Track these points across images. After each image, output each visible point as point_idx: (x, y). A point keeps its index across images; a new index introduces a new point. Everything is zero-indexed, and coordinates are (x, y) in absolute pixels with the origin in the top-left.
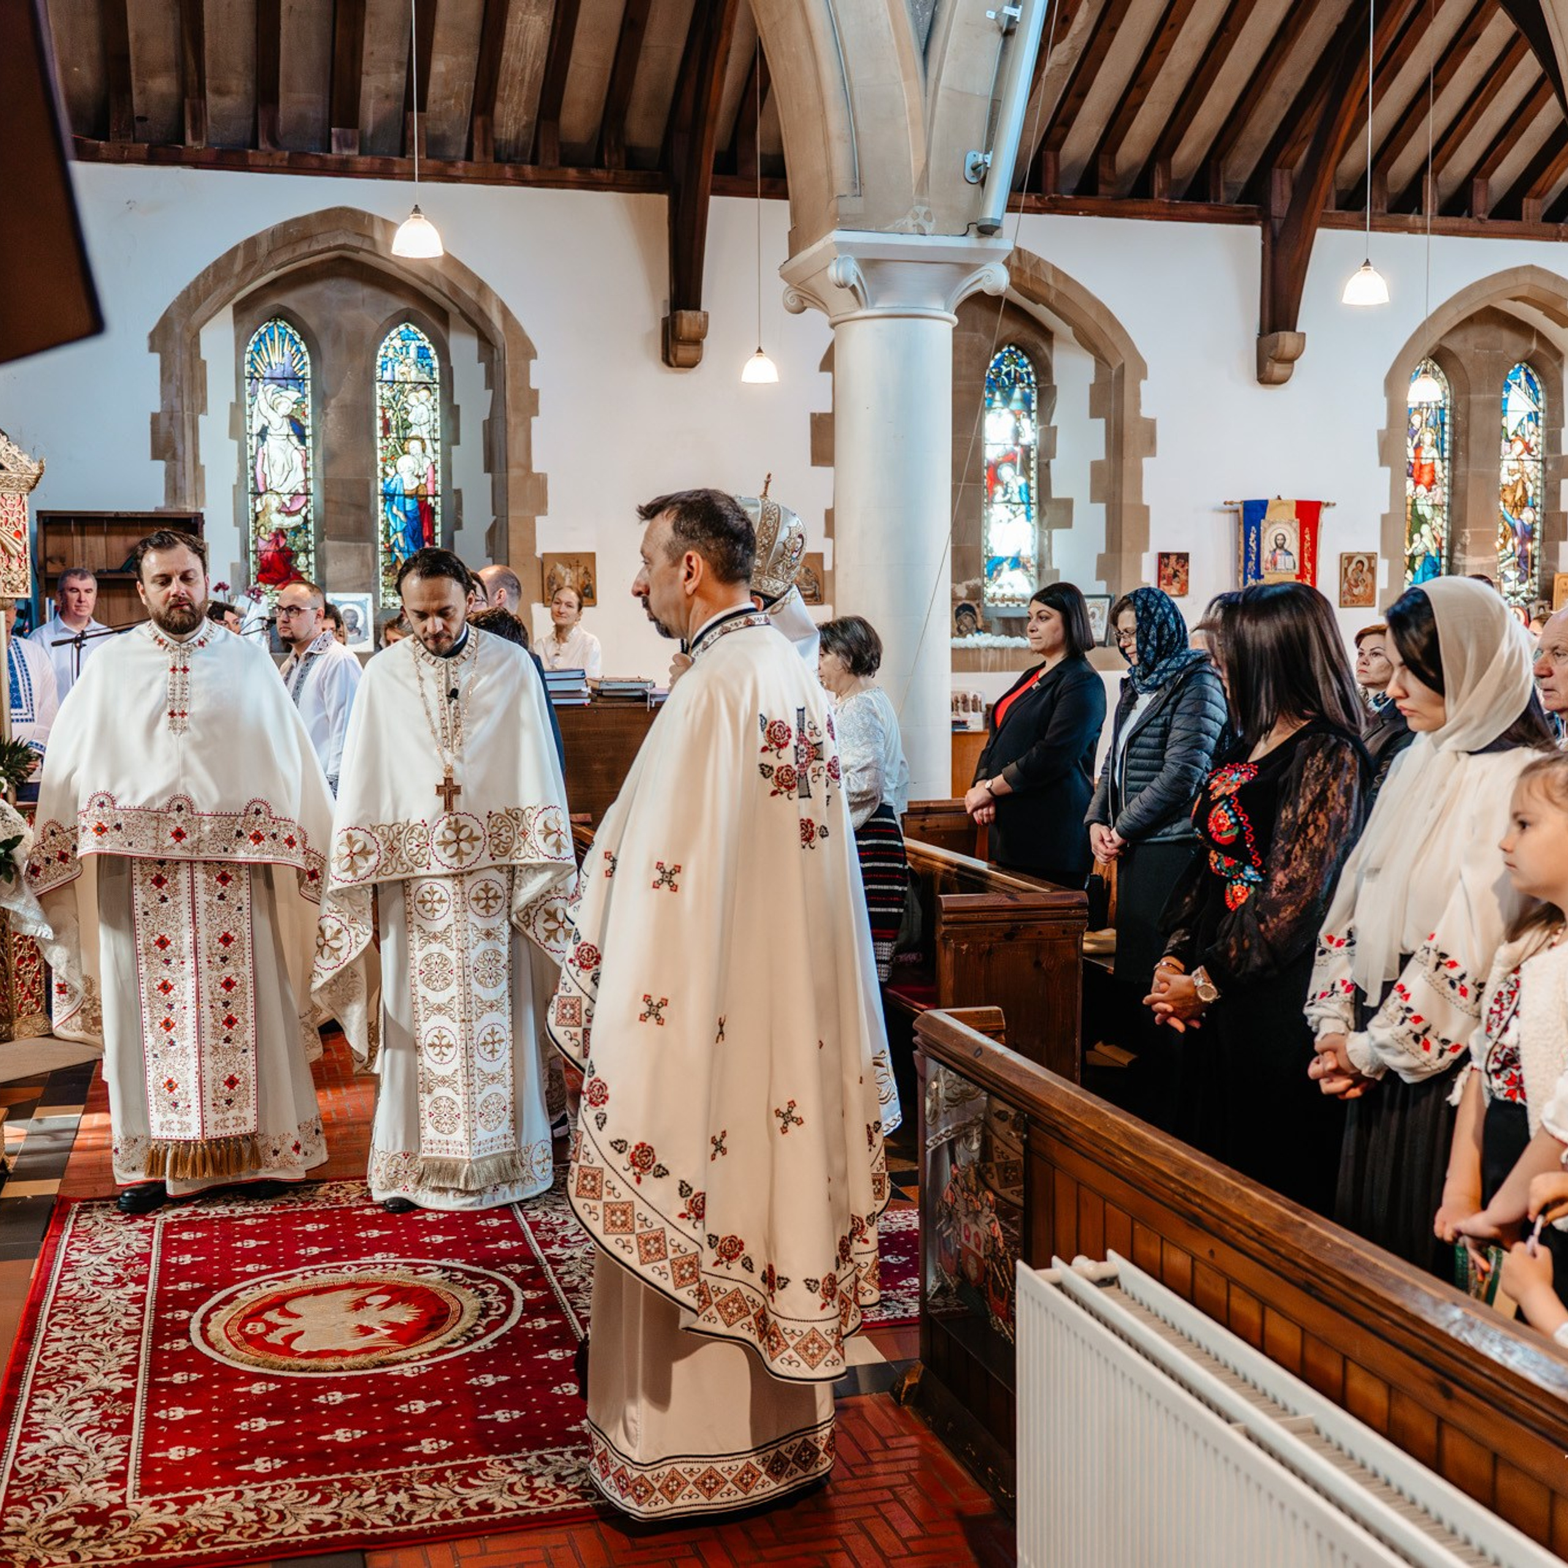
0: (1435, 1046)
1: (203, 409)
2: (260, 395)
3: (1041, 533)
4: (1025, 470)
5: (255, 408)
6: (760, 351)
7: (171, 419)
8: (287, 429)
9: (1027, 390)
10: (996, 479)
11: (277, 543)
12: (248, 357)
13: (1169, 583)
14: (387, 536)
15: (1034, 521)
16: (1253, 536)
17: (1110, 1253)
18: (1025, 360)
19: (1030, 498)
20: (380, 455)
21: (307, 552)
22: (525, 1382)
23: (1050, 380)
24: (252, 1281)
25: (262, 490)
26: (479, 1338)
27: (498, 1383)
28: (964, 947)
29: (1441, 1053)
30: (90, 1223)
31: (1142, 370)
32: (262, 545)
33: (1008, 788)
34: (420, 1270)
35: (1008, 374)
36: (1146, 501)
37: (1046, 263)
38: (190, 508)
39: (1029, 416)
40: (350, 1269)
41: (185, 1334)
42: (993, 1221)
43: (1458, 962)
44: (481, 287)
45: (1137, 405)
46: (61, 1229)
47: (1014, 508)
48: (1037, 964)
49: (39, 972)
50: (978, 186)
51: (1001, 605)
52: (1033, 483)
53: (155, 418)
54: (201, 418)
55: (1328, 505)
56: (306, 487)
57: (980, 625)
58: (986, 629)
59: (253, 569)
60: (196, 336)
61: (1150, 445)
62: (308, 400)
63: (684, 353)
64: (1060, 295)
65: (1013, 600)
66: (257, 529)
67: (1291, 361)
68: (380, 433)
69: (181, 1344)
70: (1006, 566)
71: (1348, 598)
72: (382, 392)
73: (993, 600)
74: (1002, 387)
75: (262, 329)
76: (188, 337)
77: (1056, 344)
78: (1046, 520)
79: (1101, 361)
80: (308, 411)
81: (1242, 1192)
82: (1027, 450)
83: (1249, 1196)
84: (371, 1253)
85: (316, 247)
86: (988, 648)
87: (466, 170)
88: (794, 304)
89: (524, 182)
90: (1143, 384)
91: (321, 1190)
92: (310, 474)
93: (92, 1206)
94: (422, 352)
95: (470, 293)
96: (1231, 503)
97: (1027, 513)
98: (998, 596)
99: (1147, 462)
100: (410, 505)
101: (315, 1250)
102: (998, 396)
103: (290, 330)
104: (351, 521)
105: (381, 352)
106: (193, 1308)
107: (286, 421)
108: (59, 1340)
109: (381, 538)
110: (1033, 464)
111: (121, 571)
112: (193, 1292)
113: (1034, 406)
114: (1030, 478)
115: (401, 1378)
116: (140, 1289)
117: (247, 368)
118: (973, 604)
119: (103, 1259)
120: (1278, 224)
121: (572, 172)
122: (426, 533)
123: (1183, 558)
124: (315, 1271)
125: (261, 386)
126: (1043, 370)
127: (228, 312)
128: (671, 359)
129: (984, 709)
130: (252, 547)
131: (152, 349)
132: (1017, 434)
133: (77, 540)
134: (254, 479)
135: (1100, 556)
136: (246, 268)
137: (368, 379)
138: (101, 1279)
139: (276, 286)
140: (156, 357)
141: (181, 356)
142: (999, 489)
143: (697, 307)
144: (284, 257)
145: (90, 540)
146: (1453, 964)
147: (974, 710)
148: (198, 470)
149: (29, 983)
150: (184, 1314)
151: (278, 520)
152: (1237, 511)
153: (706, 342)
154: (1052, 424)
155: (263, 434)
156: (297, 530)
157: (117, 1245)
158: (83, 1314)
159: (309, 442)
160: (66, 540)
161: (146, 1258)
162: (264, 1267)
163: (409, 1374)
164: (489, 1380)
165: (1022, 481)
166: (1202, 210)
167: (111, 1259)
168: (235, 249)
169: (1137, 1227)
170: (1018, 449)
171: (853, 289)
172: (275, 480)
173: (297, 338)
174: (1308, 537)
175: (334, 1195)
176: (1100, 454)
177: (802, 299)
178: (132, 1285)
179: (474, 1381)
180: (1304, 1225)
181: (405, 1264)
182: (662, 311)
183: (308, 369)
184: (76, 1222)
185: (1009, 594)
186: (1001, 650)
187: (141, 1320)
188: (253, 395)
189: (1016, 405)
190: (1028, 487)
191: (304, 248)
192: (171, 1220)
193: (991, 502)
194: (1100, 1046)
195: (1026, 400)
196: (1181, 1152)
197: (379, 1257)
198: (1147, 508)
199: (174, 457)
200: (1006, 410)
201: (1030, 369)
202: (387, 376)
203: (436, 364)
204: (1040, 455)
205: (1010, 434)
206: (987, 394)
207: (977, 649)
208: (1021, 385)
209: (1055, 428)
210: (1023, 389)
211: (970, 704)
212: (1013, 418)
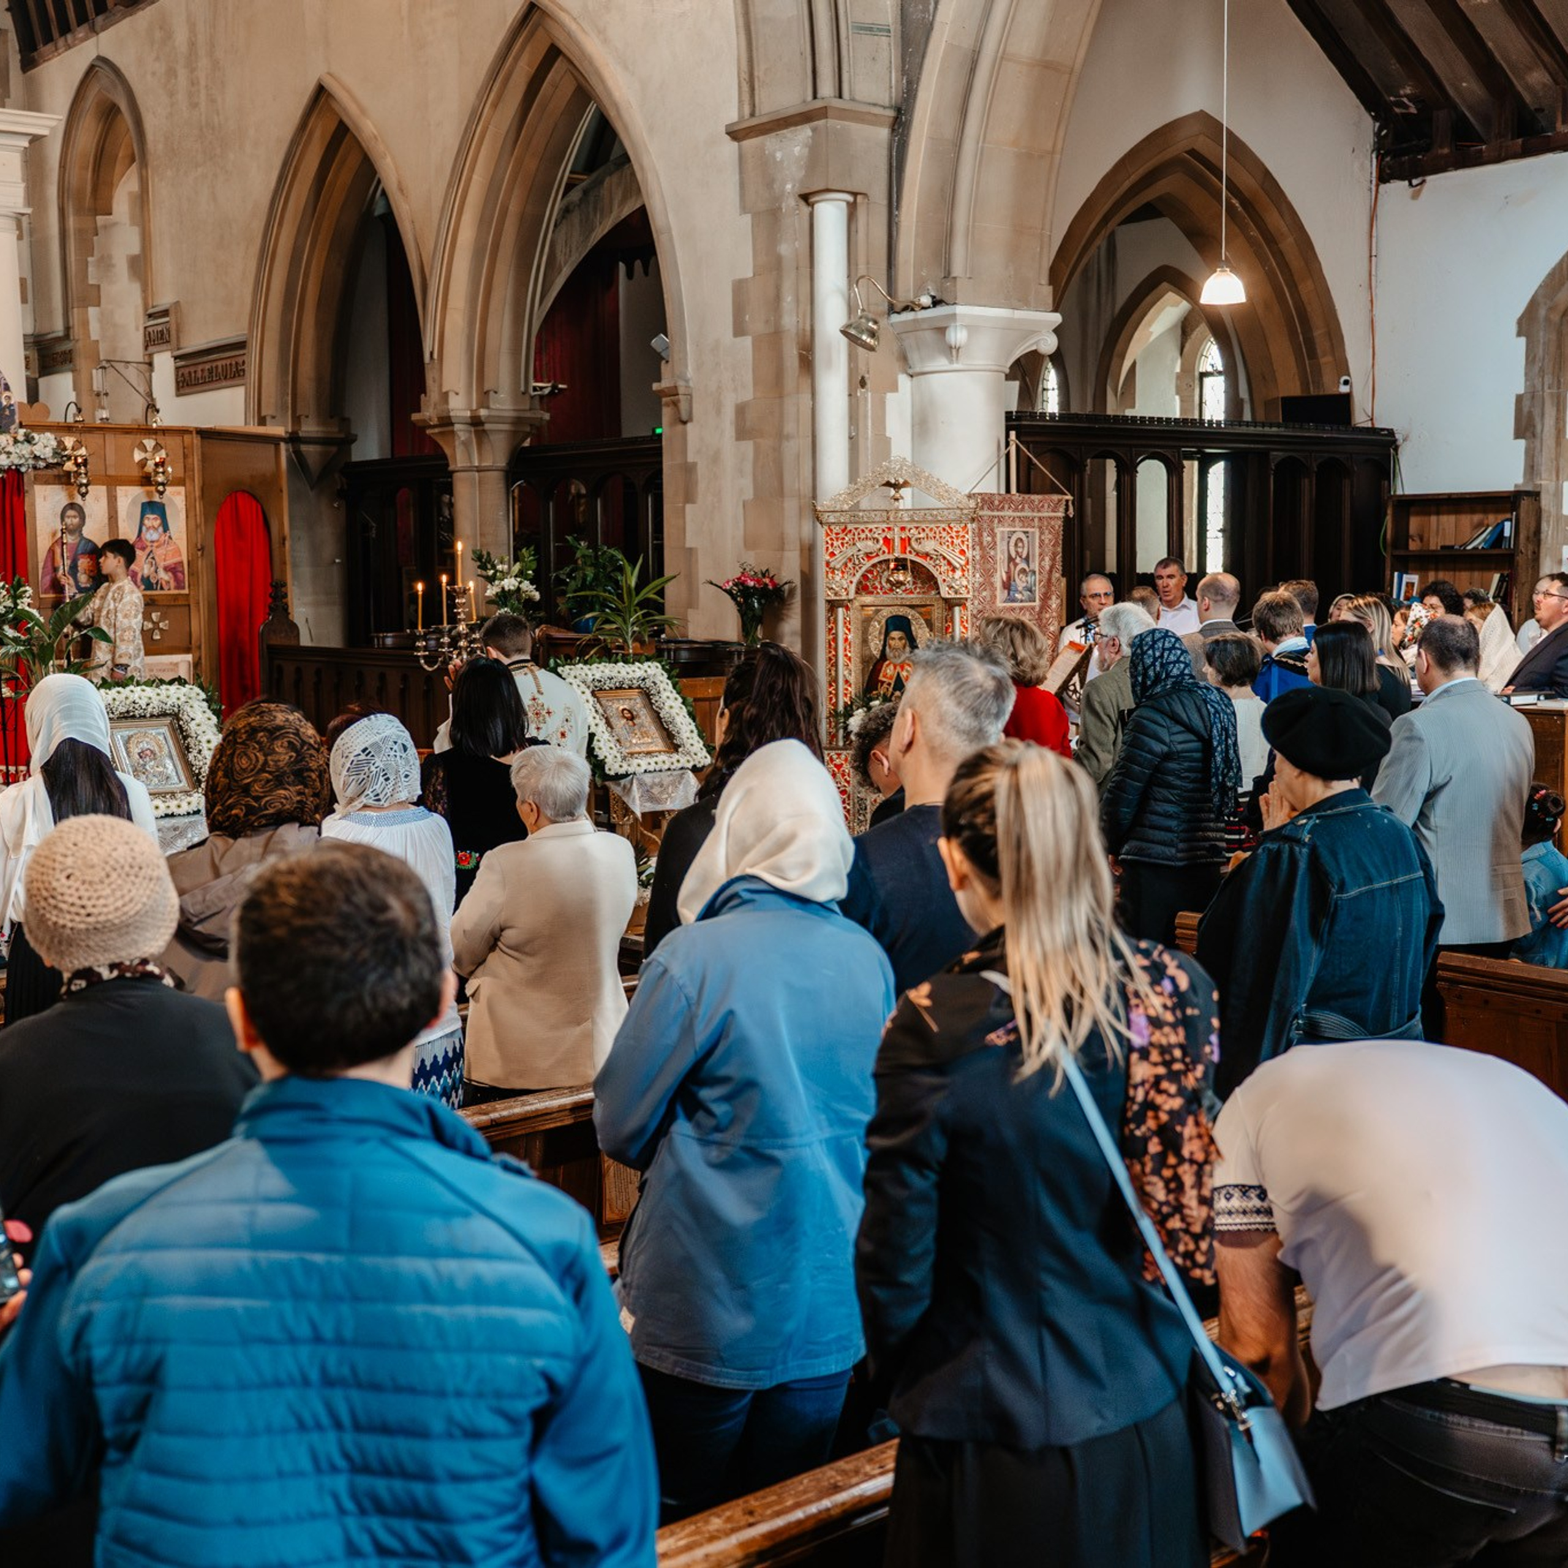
7: (1533, 398)
53: (1519, 399)
131: (1519, 334)
133: (1433, 518)
140: (1522, 341)
145: (1444, 518)
160: (1425, 519)
199: (1534, 435)
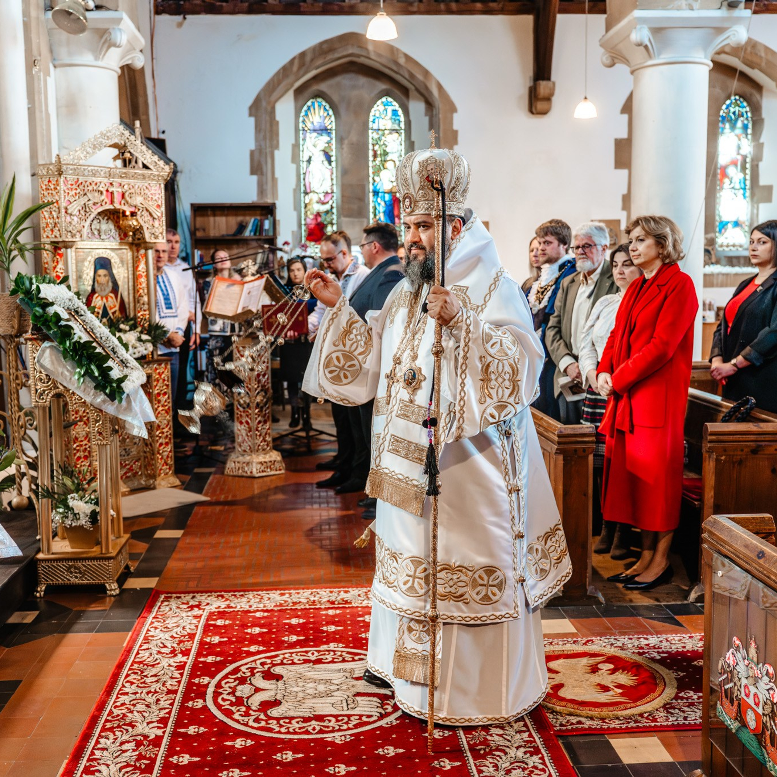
1: (277, 147)
2: (308, 139)
3: (753, 206)
4: (744, 169)
5: (305, 147)
6: (586, 98)
7: (260, 153)
8: (322, 157)
9: (746, 122)
10: (724, 175)
11: (316, 219)
12: (301, 119)
14: (375, 215)
15: (748, 199)
18: (745, 104)
19: (745, 185)
20: (371, 171)
21: (332, 224)
22: (415, 755)
23: (760, 115)
24: (252, 659)
25: (308, 191)
26: (388, 715)
27: (396, 754)
28: (722, 458)
30: (167, 609)
32: (309, 221)
33: (747, 363)
34: (357, 658)
35: (734, 113)
37: (760, 44)
38: (269, 201)
39: (747, 137)
40: (313, 654)
41: (203, 696)
44: (426, 73)
46: (150, 612)
47: (736, 191)
49: (170, 451)
51: (726, 249)
52: (748, 177)
53: (252, 153)
54: (276, 152)
56: (332, 189)
57: (713, 260)
58: (718, 262)
59: (304, 234)
60: (273, 108)
62: (334, 142)
63: (540, 106)
64: (768, 62)
65: (734, 246)
66: (306, 212)
68: (371, 158)
69: (199, 704)
70: (730, 226)
72: (372, 135)
73: (721, 246)
74: (730, 121)
75: (309, 103)
76: (269, 108)
77: (764, 93)
78: (755, 199)
80: (333, 147)
82: (745, 158)
84: (327, 643)
85: (337, 55)
86: (718, 274)
87: (419, 7)
88: (608, 62)
89: (450, 12)
91: (306, 594)
92: (334, 182)
93: (171, 597)
94: (395, 112)
95: (420, 77)
97: (744, 195)
98: (725, 244)
100: (387, 197)
101: (294, 638)
102: (727, 125)
103: (324, 103)
104: (355, 207)
105: (372, 114)
106: (212, 677)
107: (322, 153)
108: (127, 694)
109: (371, 216)
110: (748, 166)
111: (234, 235)
112: (215, 664)
113: (750, 131)
114: (745, 174)
115: (332, 743)
116: (184, 659)
117: (301, 125)
118: (710, 248)
119: (167, 636)
121: (479, 5)
122: (396, 213)
124: (291, 653)
125: (308, 135)
126: (756, 109)
127: (290, 95)
128: (534, 110)
129: (715, 309)
130: (303, 222)
131: (251, 115)
132: (739, 148)
133: (211, 219)
134: (305, 185)
136: (300, 68)
137: (365, 128)
138: (163, 650)
139: (316, 79)
140: (252, 119)
141: (265, 118)
142: (726, 181)
143: (548, 78)
144: (319, 62)
145: (218, 219)
147: (710, 310)
148: (274, 180)
149: (165, 457)
150: (206, 680)
151: (317, 208)
153: (554, 99)
154: (761, 141)
155: (309, 161)
156: (327, 212)
157: (178, 626)
158: (146, 676)
159: (334, 164)
160: (206, 219)
161: (192, 636)
162: (261, 648)
163: (338, 741)
164: (391, 751)
165: (741, 176)
167: (172, 637)
168: (294, 59)
170: (739, 158)
171: (646, 47)
172: (315, 186)
173: (328, 107)
175: (312, 598)
177: (613, 58)
178: (180, 656)
179: (380, 751)
181: (348, 653)
182: (529, 83)
183: (334, 124)
184: (159, 608)
185: (731, 243)
186: (727, 275)
187: (179, 682)
188: (304, 139)
189: (738, 131)
190: (745, 179)
191: (330, 56)
192: (214, 610)
193: (722, 188)
195: (745, 127)
197: (332, 646)
199: (262, 173)
200: (733, 134)
201: (748, 109)
202: (375, 126)
203: (402, 119)
204: (752, 160)
205: (735, 148)
206: (721, 125)
207: (712, 275)
208: (742, 119)
209: (763, 144)
210: (742, 121)
211: (707, 307)
212: (736, 138)
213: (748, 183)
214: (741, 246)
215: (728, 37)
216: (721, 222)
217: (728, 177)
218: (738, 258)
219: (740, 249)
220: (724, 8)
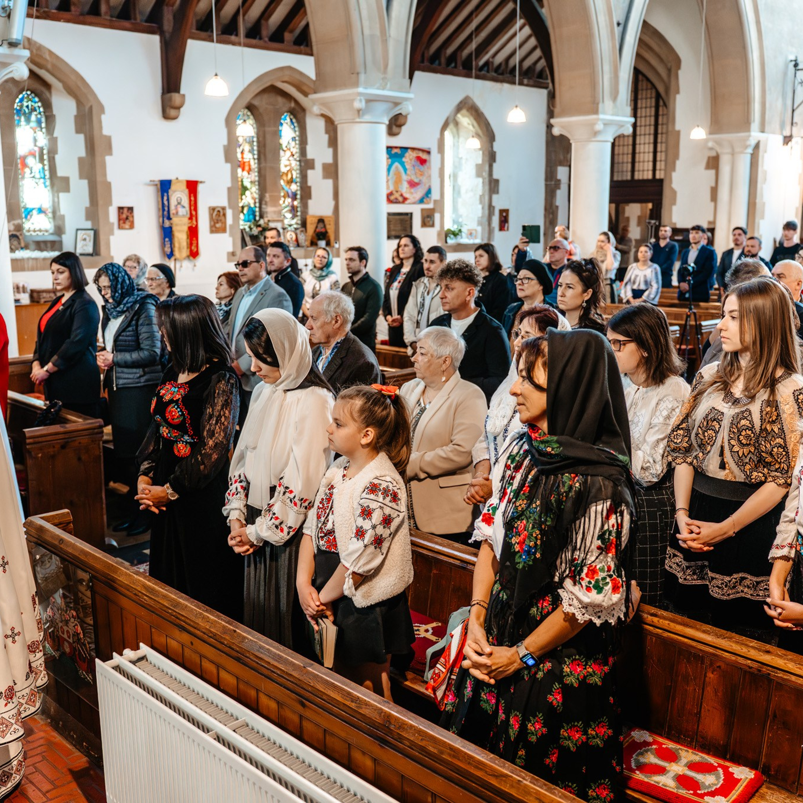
0: (286, 530)
3: (53, 196)
4: (42, 160)
9: (39, 116)
10: (24, 165)
13: (124, 223)
15: (49, 188)
16: (165, 198)
17: (141, 645)
18: (37, 99)
19: (45, 176)
23: (52, 111)
28: (40, 455)
29: (289, 533)
31: (102, 109)
33: (56, 369)
35: (27, 107)
36: (109, 178)
39: (41, 131)
42: (76, 625)
43: (293, 490)
45: (101, 128)
47: (37, 181)
48: (79, 459)
50: (6, 18)
51: (34, 234)
52: (47, 168)
55: (201, 182)
57: (23, 245)
58: (26, 247)
61: (109, 150)
64: (54, 65)
65: (40, 231)
67: (178, 108)
70: (35, 212)
71: (214, 229)
73: (29, 231)
74: (25, 114)
77: (53, 91)
78: (55, 189)
79: (79, 104)
81: (204, 615)
82: (41, 149)
83: (208, 617)
86: (28, 259)
90: (103, 117)
96: (154, 181)
97: (44, 183)
98: (32, 229)
99: (108, 158)
102: (23, 118)
110: (46, 157)
113: (43, 125)
114: (44, 165)
118: (18, 234)
120: (167, 35)
123: (131, 209)
126: (47, 105)
129: (29, 291)
132: (35, 140)
135: (87, 208)
142: (27, 170)
146: (291, 492)
147: (24, 292)
152: (156, 185)
154: (55, 135)
165: (40, 166)
166: (127, 24)
169: (153, 630)
170: (36, 149)
174: (192, 198)
176: (83, 153)
180: (235, 631)
185: (37, 229)
186: (36, 259)
189: (33, 124)
190: (43, 169)
193: (23, 178)
194: (112, 484)
195: (39, 122)
196: (173, 595)
198: (109, 184)
200: (28, 127)
201: (40, 104)
204: (49, 152)
205: (32, 140)
206: (16, 117)
207: (22, 260)
208: (35, 113)
209: (56, 138)
210: (36, 115)
211: (21, 290)
212: (32, 132)
213: (47, 173)
214: (47, 231)
215: (11, 72)
216: (26, 209)
217: (28, 167)
218: (45, 242)
219: (46, 234)
220: (5, 46)
